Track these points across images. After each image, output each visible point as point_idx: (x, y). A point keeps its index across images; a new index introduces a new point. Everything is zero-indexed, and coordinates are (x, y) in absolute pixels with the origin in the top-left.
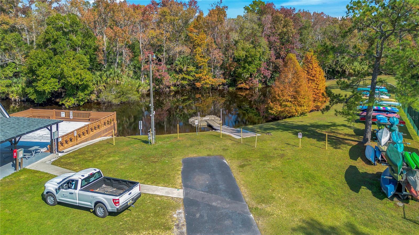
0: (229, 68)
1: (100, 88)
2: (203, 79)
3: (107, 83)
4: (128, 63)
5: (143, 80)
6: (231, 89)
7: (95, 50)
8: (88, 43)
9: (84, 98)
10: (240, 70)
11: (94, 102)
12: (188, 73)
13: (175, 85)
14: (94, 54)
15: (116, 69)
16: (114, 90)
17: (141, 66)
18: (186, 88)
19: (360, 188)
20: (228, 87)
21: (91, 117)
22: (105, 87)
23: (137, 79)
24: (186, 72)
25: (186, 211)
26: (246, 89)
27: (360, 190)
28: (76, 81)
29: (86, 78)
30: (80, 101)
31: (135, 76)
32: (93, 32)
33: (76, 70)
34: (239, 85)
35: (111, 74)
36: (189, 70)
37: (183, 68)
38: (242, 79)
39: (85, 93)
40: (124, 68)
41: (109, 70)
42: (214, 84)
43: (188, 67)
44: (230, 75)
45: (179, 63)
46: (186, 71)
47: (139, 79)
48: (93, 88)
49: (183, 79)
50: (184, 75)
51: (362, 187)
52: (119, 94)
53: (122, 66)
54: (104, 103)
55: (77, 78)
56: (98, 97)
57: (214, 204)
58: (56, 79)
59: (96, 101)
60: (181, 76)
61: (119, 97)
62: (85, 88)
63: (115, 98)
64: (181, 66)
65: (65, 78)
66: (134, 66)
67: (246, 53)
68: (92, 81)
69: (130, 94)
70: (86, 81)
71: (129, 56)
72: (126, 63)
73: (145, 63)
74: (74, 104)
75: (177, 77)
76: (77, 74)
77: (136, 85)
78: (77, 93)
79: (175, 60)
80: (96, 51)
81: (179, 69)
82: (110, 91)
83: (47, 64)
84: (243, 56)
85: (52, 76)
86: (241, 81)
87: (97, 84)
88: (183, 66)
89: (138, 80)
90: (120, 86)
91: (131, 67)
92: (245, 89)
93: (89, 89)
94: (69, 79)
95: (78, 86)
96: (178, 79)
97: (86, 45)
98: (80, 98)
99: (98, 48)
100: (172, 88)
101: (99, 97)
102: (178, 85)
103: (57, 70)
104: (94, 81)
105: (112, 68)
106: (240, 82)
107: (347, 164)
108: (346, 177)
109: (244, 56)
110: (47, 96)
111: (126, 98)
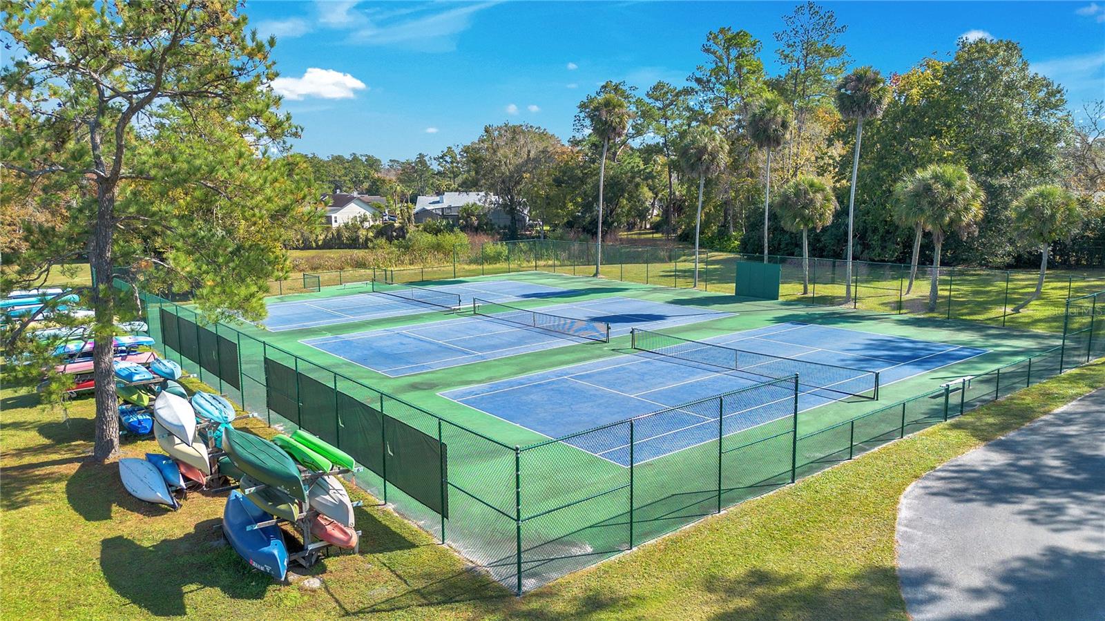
19: (181, 595)
27: (186, 601)
51: (186, 589)
107: (89, 543)
108: (114, 584)
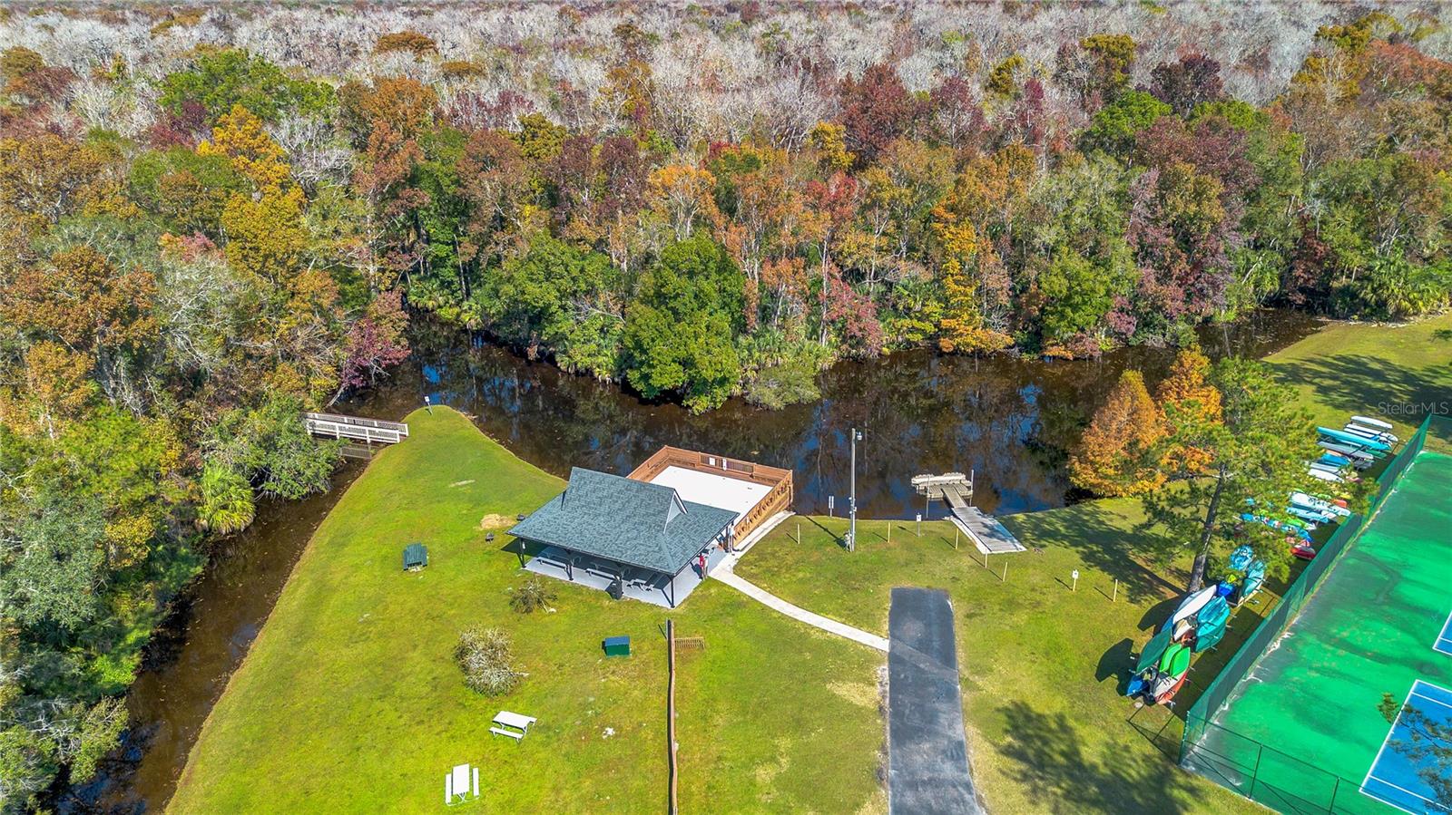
0: (1027, 308)
1: (749, 374)
2: (958, 333)
5: (823, 339)
6: (1026, 357)
10: (1051, 320)
13: (893, 343)
15: (775, 332)
16: (774, 381)
17: (822, 311)
20: (1020, 352)
22: (756, 370)
25: (891, 669)
26: (1066, 360)
27: (1107, 678)
30: (716, 403)
34: (1049, 349)
35: (767, 344)
37: (915, 305)
38: (1057, 338)
41: (764, 336)
42: (983, 345)
43: (926, 302)
45: (906, 293)
46: (920, 313)
49: (912, 330)
50: (915, 321)
51: (1112, 674)
52: (782, 388)
57: (922, 666)
58: (681, 365)
60: (907, 322)
61: (784, 393)
63: (777, 397)
64: (910, 300)
65: (695, 367)
67: (1070, 284)
75: (898, 324)
81: (904, 307)
82: (767, 384)
84: (1061, 291)
85: (673, 359)
88: (915, 299)
92: (1061, 359)
94: (701, 369)
96: (899, 329)
98: (718, 399)
100: (886, 351)
102: (898, 344)
103: (680, 350)
105: (768, 332)
106: (1051, 342)
107: (1124, 634)
111: (795, 394)
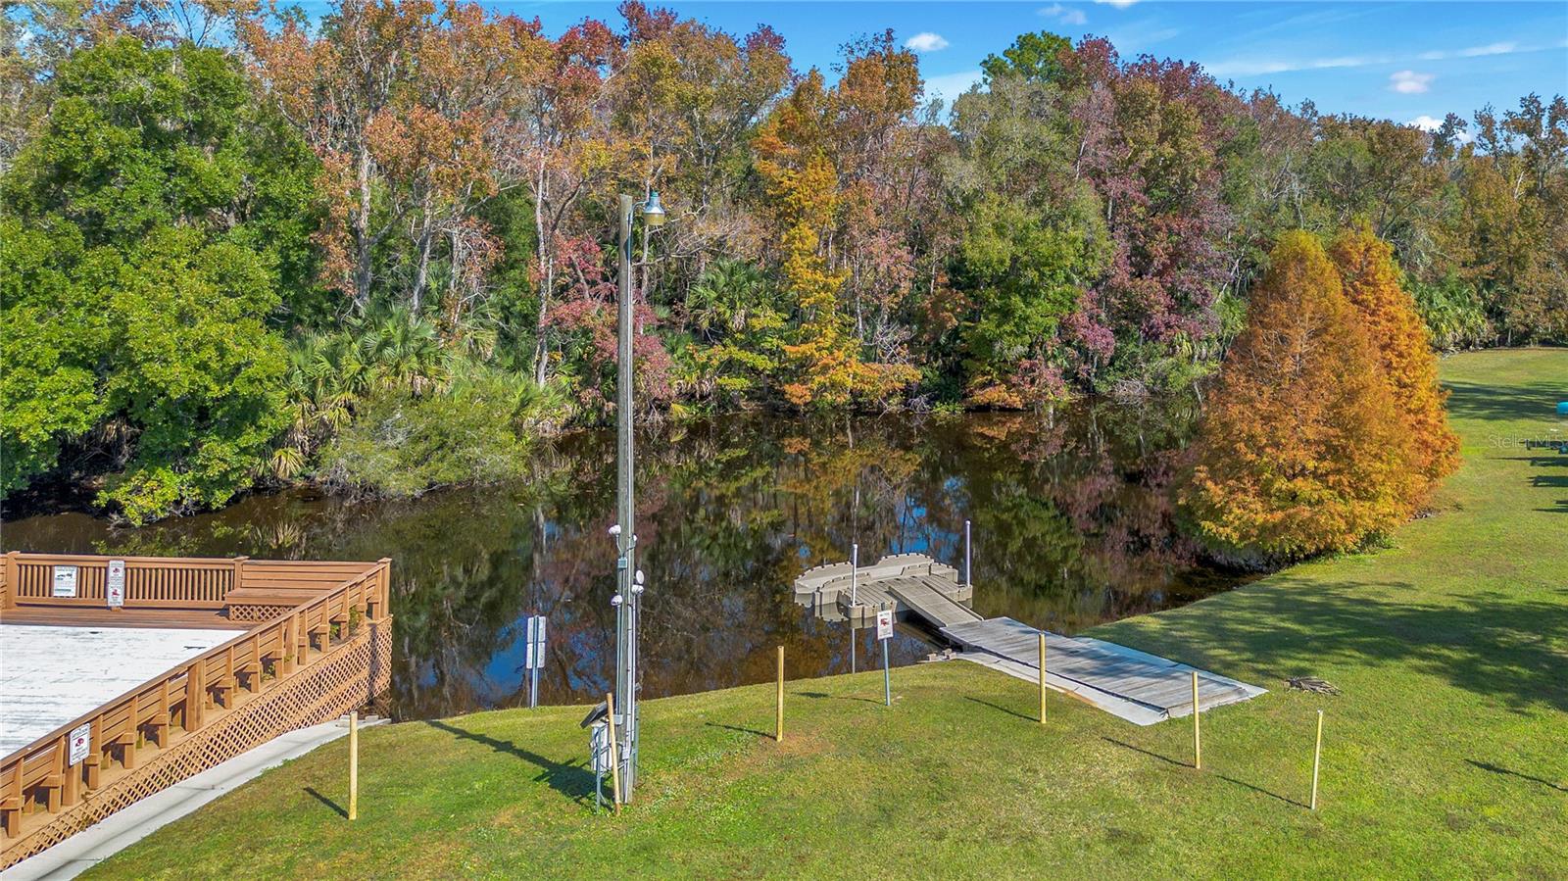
0: (936, 316)
1: (327, 415)
2: (818, 369)
3: (362, 392)
4: (476, 290)
5: (542, 372)
6: (942, 411)
7: (311, 223)
8: (275, 191)
9: (234, 470)
10: (987, 326)
11: (290, 486)
12: (752, 340)
13: (693, 396)
14: (302, 246)
15: (411, 318)
16: (396, 425)
17: (536, 307)
18: (738, 408)
20: (931, 401)
21: (238, 596)
22: (350, 409)
23: (513, 370)
24: (743, 337)
26: (1009, 411)
28: (193, 382)
29: (248, 364)
30: (208, 486)
31: (508, 354)
32: (309, 140)
33: (200, 323)
34: (977, 392)
35: (386, 343)
36: (757, 324)
37: (732, 317)
38: (991, 365)
39: (242, 442)
40: (455, 318)
41: (378, 327)
42: (867, 388)
43: (754, 311)
44: (937, 350)
45: (714, 295)
46: (741, 332)
47: (526, 370)
48: (289, 415)
49: (729, 367)
50: (734, 349)
52: (422, 447)
53: (444, 308)
54: (343, 493)
55: (197, 367)
56: (313, 460)
58: (85, 369)
59: (299, 483)
60: (719, 353)
61: (425, 458)
62: (244, 418)
63: (401, 468)
64: (722, 310)
65: (133, 365)
66: (504, 308)
67: (1014, 249)
68: (288, 377)
69: (478, 445)
70: (251, 381)
71: (483, 256)
72: (468, 292)
73: (555, 295)
74: (178, 503)
75: (702, 357)
76: (199, 346)
77: (508, 399)
78: (196, 445)
79: (694, 281)
80: (317, 229)
81: (712, 324)
82: (378, 432)
83: (46, 292)
84: (1002, 262)
85: (63, 356)
86: (989, 373)
87: (312, 398)
88: (732, 307)
89: (521, 374)
90: (426, 406)
91: (489, 311)
92: (1002, 409)
93: (264, 420)
94: (152, 371)
95: (206, 408)
96: (703, 367)
97: (268, 199)
98: (214, 471)
99: (325, 213)
100: (679, 410)
101: (316, 465)
102: (702, 397)
103: (92, 325)
104: (298, 384)
105: (392, 315)
106: (980, 379)
109: (1008, 263)
110: (35, 464)
111: (458, 464)
